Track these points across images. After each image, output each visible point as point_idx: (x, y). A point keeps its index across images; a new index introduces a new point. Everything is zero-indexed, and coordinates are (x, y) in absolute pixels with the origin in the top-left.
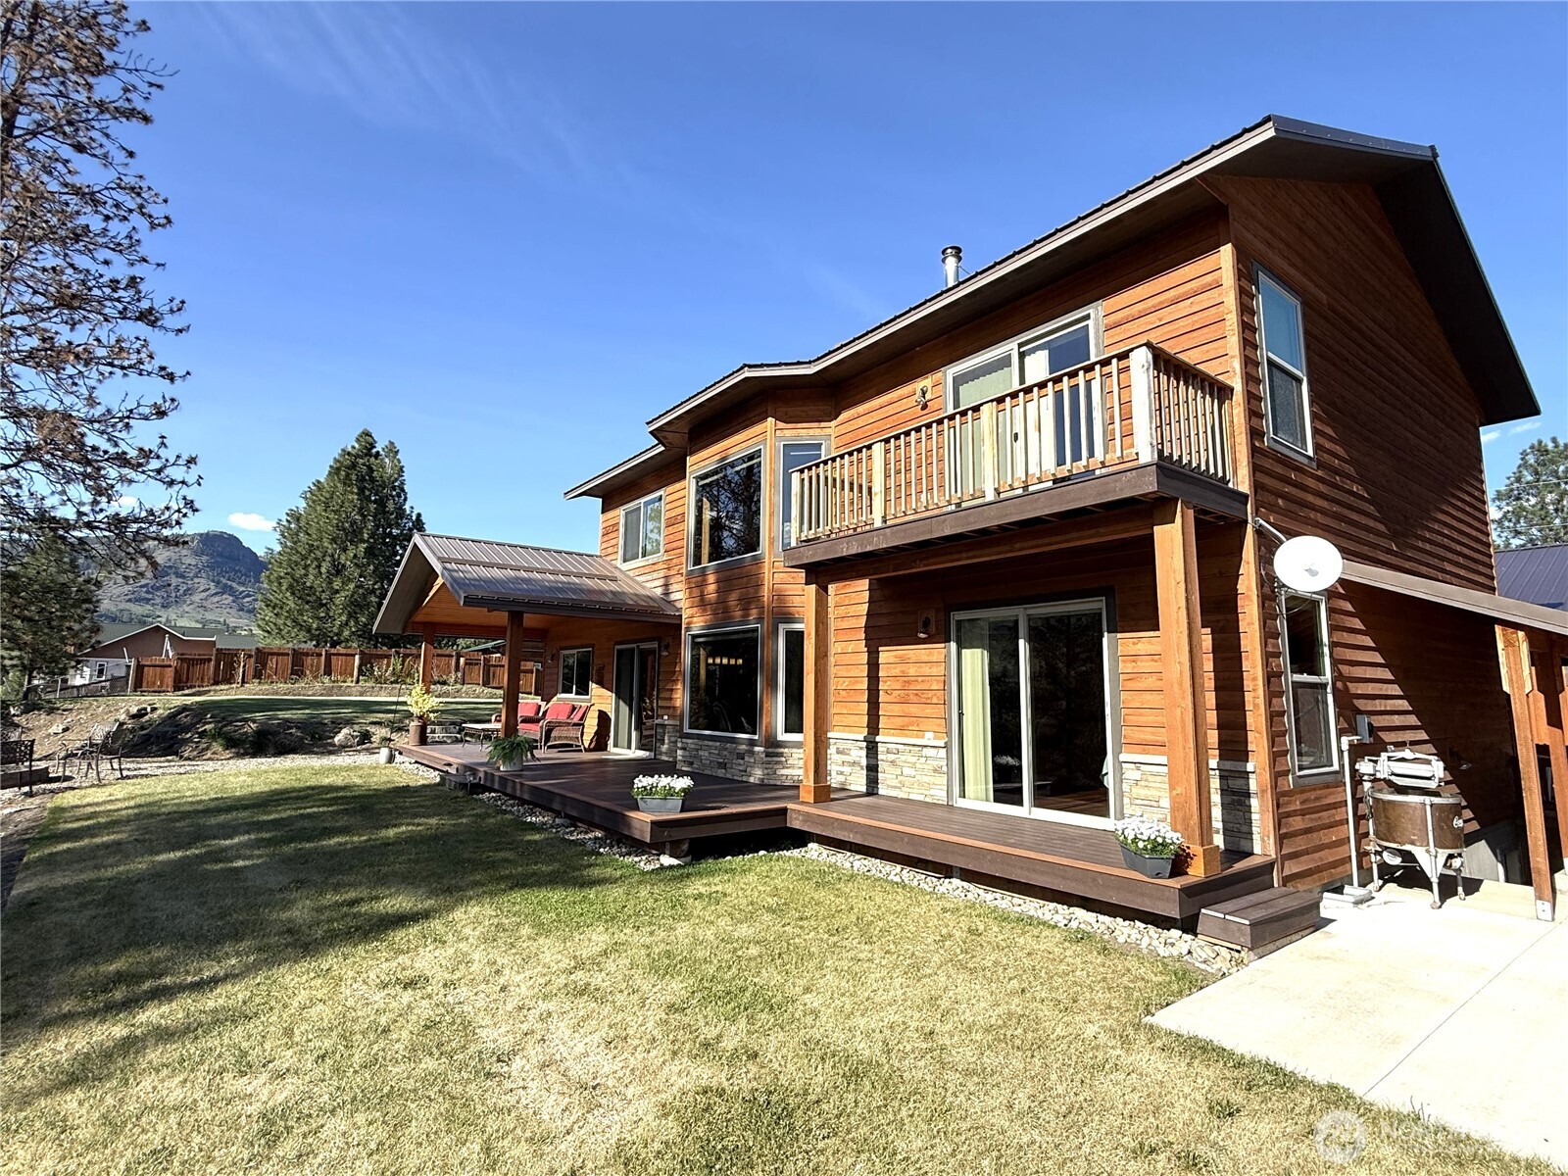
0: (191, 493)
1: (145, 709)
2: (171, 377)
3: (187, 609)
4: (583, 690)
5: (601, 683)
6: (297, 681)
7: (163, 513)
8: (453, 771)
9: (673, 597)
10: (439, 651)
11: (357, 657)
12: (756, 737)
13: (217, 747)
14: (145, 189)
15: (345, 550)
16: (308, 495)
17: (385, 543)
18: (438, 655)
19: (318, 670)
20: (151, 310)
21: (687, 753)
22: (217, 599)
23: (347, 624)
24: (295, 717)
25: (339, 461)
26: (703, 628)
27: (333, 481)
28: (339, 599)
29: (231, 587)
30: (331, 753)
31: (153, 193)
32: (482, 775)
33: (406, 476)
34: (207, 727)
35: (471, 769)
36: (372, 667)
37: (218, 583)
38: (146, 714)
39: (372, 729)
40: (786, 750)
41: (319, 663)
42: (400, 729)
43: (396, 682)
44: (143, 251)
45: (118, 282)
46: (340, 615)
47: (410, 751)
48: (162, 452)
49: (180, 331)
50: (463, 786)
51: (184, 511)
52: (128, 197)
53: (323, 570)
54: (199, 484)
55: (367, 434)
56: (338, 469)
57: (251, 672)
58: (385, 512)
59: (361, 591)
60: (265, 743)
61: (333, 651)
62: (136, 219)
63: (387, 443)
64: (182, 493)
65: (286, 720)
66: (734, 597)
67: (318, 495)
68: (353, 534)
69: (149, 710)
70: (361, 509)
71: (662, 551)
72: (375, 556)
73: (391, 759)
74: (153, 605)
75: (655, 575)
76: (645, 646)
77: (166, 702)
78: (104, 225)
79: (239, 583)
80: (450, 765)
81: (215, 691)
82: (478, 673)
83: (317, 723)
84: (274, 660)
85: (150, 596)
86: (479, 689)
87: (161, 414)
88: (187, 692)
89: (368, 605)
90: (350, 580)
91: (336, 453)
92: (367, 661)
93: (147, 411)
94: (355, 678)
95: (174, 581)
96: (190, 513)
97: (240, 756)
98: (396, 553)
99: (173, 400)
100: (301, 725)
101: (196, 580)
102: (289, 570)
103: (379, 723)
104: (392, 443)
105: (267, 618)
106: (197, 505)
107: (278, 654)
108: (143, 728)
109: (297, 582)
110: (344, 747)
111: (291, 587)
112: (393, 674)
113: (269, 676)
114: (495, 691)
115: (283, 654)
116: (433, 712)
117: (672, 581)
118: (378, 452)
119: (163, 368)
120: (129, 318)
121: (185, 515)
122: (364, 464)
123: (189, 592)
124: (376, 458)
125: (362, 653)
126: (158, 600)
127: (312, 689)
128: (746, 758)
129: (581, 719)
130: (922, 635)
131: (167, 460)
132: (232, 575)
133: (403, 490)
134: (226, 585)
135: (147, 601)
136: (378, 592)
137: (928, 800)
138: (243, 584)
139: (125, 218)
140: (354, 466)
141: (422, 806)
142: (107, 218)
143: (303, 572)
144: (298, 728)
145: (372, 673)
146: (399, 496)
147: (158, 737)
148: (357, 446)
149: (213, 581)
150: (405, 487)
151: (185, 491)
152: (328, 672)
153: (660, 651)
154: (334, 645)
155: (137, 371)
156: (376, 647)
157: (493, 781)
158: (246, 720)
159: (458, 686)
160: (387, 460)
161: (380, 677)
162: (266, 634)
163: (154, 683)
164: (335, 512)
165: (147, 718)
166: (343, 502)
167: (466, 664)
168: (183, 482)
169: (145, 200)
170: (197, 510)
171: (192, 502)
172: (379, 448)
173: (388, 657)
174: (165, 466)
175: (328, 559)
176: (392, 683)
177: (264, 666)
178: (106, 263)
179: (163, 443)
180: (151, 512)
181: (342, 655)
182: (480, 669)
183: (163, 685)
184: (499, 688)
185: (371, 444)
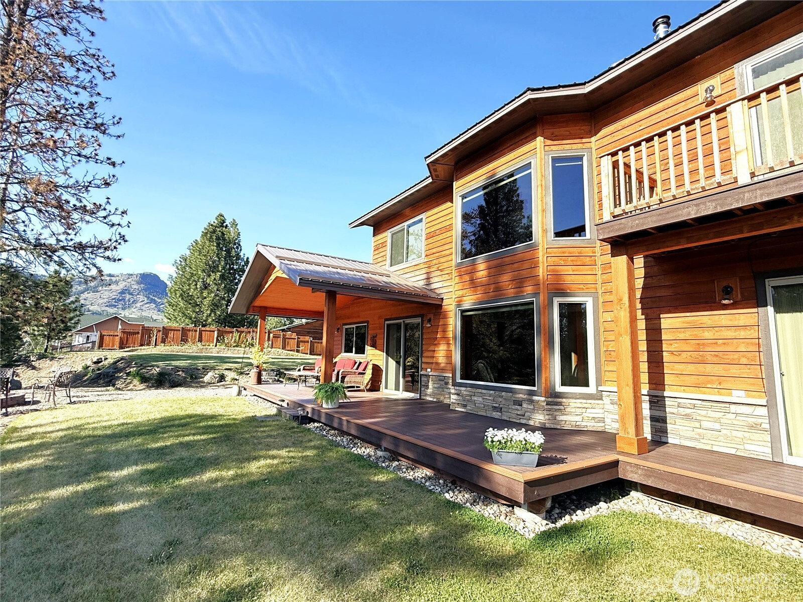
0: (124, 231)
1: (101, 359)
2: (114, 164)
3: (134, 310)
4: (361, 350)
5: (374, 345)
6: (184, 345)
7: (107, 243)
8: (284, 404)
9: (433, 286)
11: (215, 332)
12: (535, 388)
13: (136, 382)
14: (101, 57)
15: (209, 276)
16: (191, 247)
17: (230, 273)
19: (195, 338)
20: (102, 124)
21: (460, 398)
22: (148, 305)
23: (210, 316)
24: (182, 365)
25: (206, 229)
26: (474, 304)
27: (204, 240)
28: (206, 302)
29: (155, 300)
30: (202, 387)
31: (106, 60)
32: (309, 410)
33: (242, 237)
34: (132, 370)
35: (300, 405)
36: (224, 338)
37: (148, 298)
38: (102, 361)
39: (226, 373)
40: (564, 400)
41: (195, 336)
42: (242, 373)
43: (237, 346)
44: (98, 90)
45: (83, 105)
46: (207, 310)
47: (252, 389)
48: (108, 207)
49: (119, 137)
50: (296, 418)
51: (119, 241)
52: (91, 61)
53: (198, 286)
54: (129, 227)
55: (222, 216)
56: (206, 233)
57: (160, 340)
58: (230, 256)
59: (217, 298)
60: (164, 381)
61: (203, 329)
62: (94, 72)
63: (232, 220)
64: (118, 231)
65: (177, 367)
66: (506, 278)
67: (196, 248)
68: (213, 268)
69: (103, 359)
70: (218, 254)
71: (423, 255)
72: (225, 279)
73: (239, 393)
74: (118, 308)
75: (417, 273)
76: (408, 321)
77: (112, 355)
78: (76, 74)
79: (158, 298)
80: (283, 401)
81: (141, 349)
82: (279, 342)
83: (194, 369)
84: (172, 333)
85: (116, 304)
86: (280, 351)
87: (107, 184)
88: (126, 350)
89: (222, 304)
90: (212, 292)
91: (206, 225)
92: (221, 334)
93: (99, 182)
94: (214, 344)
95: (128, 297)
96: (122, 242)
97: (149, 387)
98: (235, 279)
99: (114, 176)
100: (184, 370)
101: (138, 296)
102: (181, 287)
103: (230, 369)
104: (234, 220)
105: (169, 312)
106: (126, 238)
107: (174, 330)
108: (99, 369)
109: (184, 292)
110: (210, 384)
111: (181, 295)
112: (235, 342)
113: (170, 342)
115: (177, 330)
116: (264, 363)
117: (432, 275)
118: (227, 225)
119: (109, 159)
120: (90, 128)
121: (120, 244)
122: (220, 231)
123: (135, 302)
124: (226, 228)
125: (218, 330)
126: (120, 306)
127: (191, 349)
128: (525, 405)
129: (364, 370)
130: (726, 302)
131: (110, 211)
132: (155, 294)
133: (240, 245)
134: (152, 299)
135: (115, 306)
136: (226, 299)
137: (739, 453)
138: (160, 298)
139: (89, 71)
140: (214, 232)
141: (270, 436)
142: (78, 70)
143: (188, 287)
144: (183, 371)
145: (224, 341)
146: (237, 248)
147: (104, 375)
148: (216, 222)
149: (146, 297)
150: (241, 243)
151: (120, 230)
152: (200, 340)
153: (422, 324)
154: (204, 326)
155: (95, 160)
156: (225, 327)
157: (319, 416)
158: (153, 366)
160: (231, 229)
161: (228, 343)
162: (169, 321)
163: (109, 345)
164: (205, 256)
165: (102, 364)
166: (209, 250)
167: (274, 337)
168: (119, 225)
169: (101, 64)
170: (126, 241)
171: (124, 236)
172: (227, 223)
173: (232, 332)
174: (109, 215)
175: (201, 280)
176: (234, 347)
177: (167, 337)
178: (76, 93)
179: (108, 202)
180: (101, 243)
181: (208, 331)
182: (280, 340)
183: (113, 346)
184: (291, 351)
185: (223, 221)
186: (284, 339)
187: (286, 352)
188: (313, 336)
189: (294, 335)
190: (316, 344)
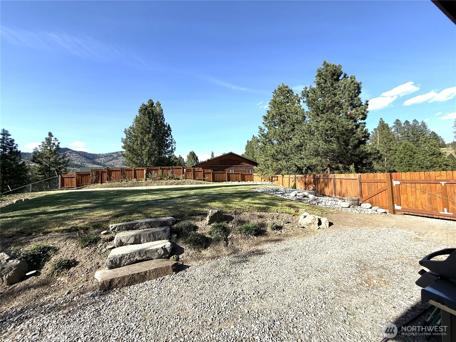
6: (123, 181)
10: (176, 167)
11: (145, 170)
15: (145, 136)
18: (176, 168)
19: (132, 176)
25: (141, 108)
27: (140, 114)
28: (144, 153)
33: (164, 112)
36: (151, 174)
41: (131, 174)
43: (161, 179)
53: (139, 143)
55: (151, 100)
56: (141, 110)
59: (151, 150)
61: (137, 169)
63: (157, 102)
67: (137, 120)
70: (150, 123)
72: (155, 138)
82: (191, 174)
86: (192, 181)
90: (147, 146)
91: (141, 105)
92: (148, 172)
94: (145, 179)
107: (116, 171)
112: (159, 176)
113: (113, 179)
114: (198, 181)
115: (119, 171)
118: (154, 106)
122: (150, 110)
125: (147, 169)
140: (147, 109)
145: (151, 176)
146: (162, 119)
148: (148, 104)
150: (164, 116)
152: (135, 177)
156: (152, 166)
159: (184, 180)
160: (157, 108)
161: (155, 178)
163: (69, 184)
164: (141, 124)
166: (144, 121)
167: (186, 171)
172: (155, 104)
173: (157, 170)
176: (159, 180)
177: (110, 175)
181: (140, 170)
182: (192, 173)
183: (72, 185)
184: (199, 180)
185: (152, 103)
186: (194, 172)
187: (196, 181)
188: (213, 169)
189: (201, 169)
190: (216, 175)
